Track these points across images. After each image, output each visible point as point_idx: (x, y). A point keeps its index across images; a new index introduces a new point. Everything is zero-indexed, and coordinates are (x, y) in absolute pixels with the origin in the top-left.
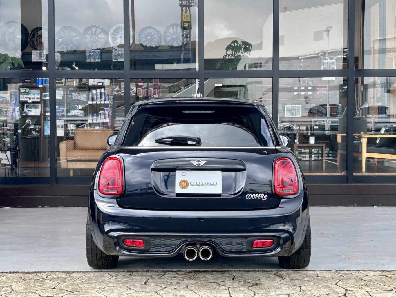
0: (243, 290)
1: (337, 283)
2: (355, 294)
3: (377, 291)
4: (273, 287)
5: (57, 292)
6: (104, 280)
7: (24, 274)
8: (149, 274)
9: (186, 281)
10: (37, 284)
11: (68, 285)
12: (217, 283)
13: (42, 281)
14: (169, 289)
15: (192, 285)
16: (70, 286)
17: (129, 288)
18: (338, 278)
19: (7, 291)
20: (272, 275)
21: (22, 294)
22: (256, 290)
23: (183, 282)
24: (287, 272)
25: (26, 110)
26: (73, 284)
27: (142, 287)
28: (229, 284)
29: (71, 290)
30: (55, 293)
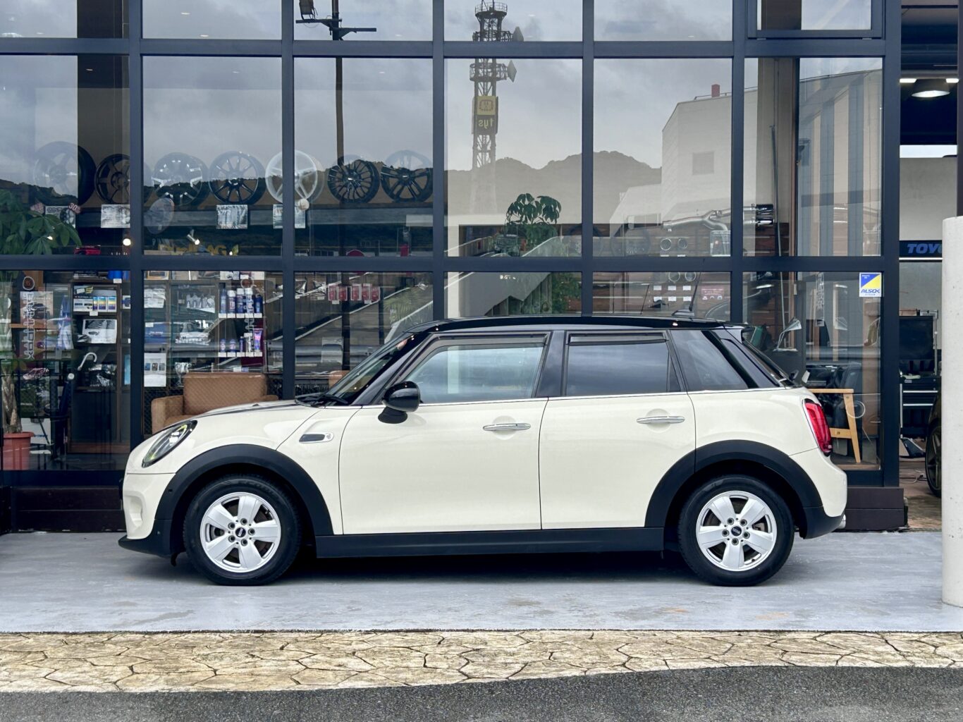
1: (621, 648)
2: (641, 664)
7: (67, 636)
8: (294, 635)
9: (354, 646)
10: (89, 649)
17: (252, 655)
18: (625, 641)
19: (35, 659)
20: (511, 636)
21: (61, 662)
22: (472, 657)
23: (348, 647)
25: (85, 332)
27: (274, 654)
28: (429, 649)
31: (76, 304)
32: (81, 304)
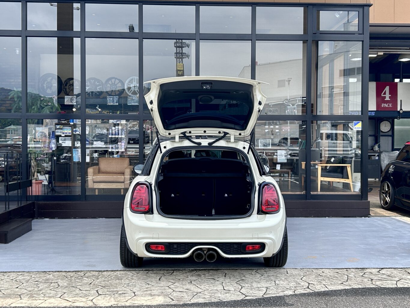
0: (233, 284)
1: (302, 278)
2: (315, 287)
3: (332, 284)
4: (255, 282)
5: (93, 287)
6: (128, 277)
7: (66, 273)
8: (162, 272)
9: (190, 278)
10: (77, 280)
11: (101, 282)
12: (213, 279)
13: (81, 278)
14: (178, 284)
15: (195, 280)
16: (102, 282)
17: (148, 283)
18: (302, 274)
19: (54, 286)
20: (254, 272)
21: (66, 288)
22: (242, 284)
23: (187, 278)
24: (265, 270)
25: (60, 142)
26: (104, 281)
27: (157, 283)
28: (222, 280)
29: (103, 286)
30: (91, 288)
31: (57, 132)
32: (58, 132)
